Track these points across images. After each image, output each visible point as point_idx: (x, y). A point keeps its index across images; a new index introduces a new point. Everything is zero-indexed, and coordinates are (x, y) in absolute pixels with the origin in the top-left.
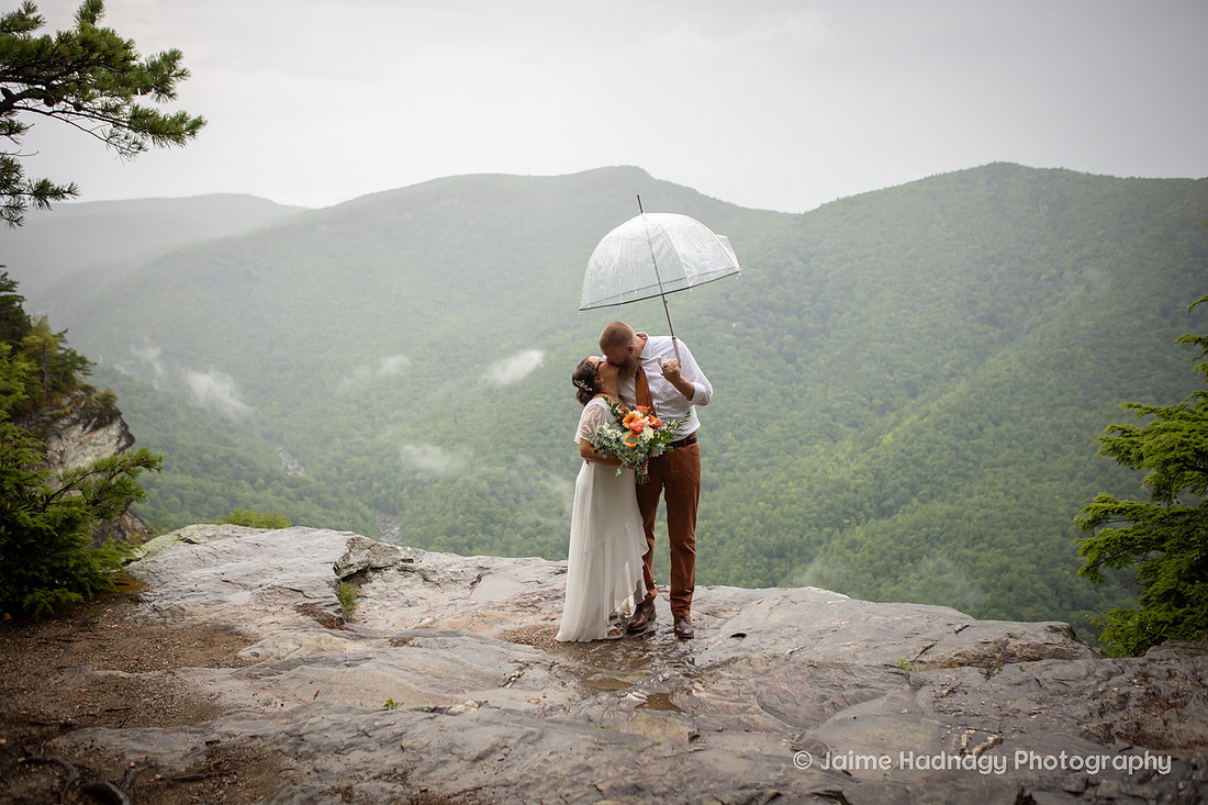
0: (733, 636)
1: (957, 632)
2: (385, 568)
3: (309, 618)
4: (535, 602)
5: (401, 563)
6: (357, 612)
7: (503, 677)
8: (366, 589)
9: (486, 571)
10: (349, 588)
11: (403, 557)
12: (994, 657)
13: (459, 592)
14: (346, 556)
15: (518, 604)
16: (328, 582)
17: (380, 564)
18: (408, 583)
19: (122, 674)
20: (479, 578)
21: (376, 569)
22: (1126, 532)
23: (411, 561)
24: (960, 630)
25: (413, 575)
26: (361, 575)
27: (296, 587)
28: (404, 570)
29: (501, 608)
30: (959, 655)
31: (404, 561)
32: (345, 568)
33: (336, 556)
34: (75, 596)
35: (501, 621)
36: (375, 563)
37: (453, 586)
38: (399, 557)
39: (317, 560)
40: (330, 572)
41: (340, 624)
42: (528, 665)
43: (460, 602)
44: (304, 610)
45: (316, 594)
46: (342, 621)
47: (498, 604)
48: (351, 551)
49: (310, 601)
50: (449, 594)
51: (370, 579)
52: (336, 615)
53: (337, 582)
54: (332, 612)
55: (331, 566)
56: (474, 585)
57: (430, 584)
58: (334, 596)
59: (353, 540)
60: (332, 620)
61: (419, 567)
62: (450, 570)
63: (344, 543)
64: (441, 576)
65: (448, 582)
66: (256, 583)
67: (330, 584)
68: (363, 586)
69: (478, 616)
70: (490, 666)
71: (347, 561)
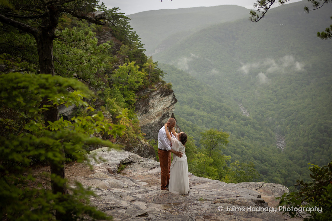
2: (136, 162)
3: (107, 171)
5: (140, 162)
6: (124, 171)
7: (123, 187)
9: (158, 166)
10: (123, 166)
13: (146, 170)
14: (127, 158)
15: (155, 174)
17: (135, 161)
18: (138, 166)
19: (69, 176)
20: (155, 168)
21: (134, 162)
23: (143, 161)
25: (141, 165)
26: (130, 163)
27: (109, 164)
28: (139, 163)
31: (141, 161)
34: (70, 160)
35: (149, 177)
36: (134, 161)
39: (119, 159)
40: (119, 162)
41: (113, 173)
42: (133, 186)
43: (145, 172)
44: (108, 169)
45: (112, 166)
46: (114, 172)
47: (150, 174)
48: (129, 158)
49: (110, 167)
50: (144, 170)
51: (131, 164)
52: (113, 171)
53: (120, 164)
54: (112, 170)
55: (121, 160)
56: (152, 169)
57: (142, 167)
58: (116, 167)
59: (131, 155)
60: (111, 172)
61: (143, 163)
62: (149, 165)
63: (128, 156)
64: (145, 166)
65: (146, 168)
66: (104, 162)
67: (117, 164)
68: (128, 166)
69: (144, 176)
70: (123, 184)
71: (126, 160)
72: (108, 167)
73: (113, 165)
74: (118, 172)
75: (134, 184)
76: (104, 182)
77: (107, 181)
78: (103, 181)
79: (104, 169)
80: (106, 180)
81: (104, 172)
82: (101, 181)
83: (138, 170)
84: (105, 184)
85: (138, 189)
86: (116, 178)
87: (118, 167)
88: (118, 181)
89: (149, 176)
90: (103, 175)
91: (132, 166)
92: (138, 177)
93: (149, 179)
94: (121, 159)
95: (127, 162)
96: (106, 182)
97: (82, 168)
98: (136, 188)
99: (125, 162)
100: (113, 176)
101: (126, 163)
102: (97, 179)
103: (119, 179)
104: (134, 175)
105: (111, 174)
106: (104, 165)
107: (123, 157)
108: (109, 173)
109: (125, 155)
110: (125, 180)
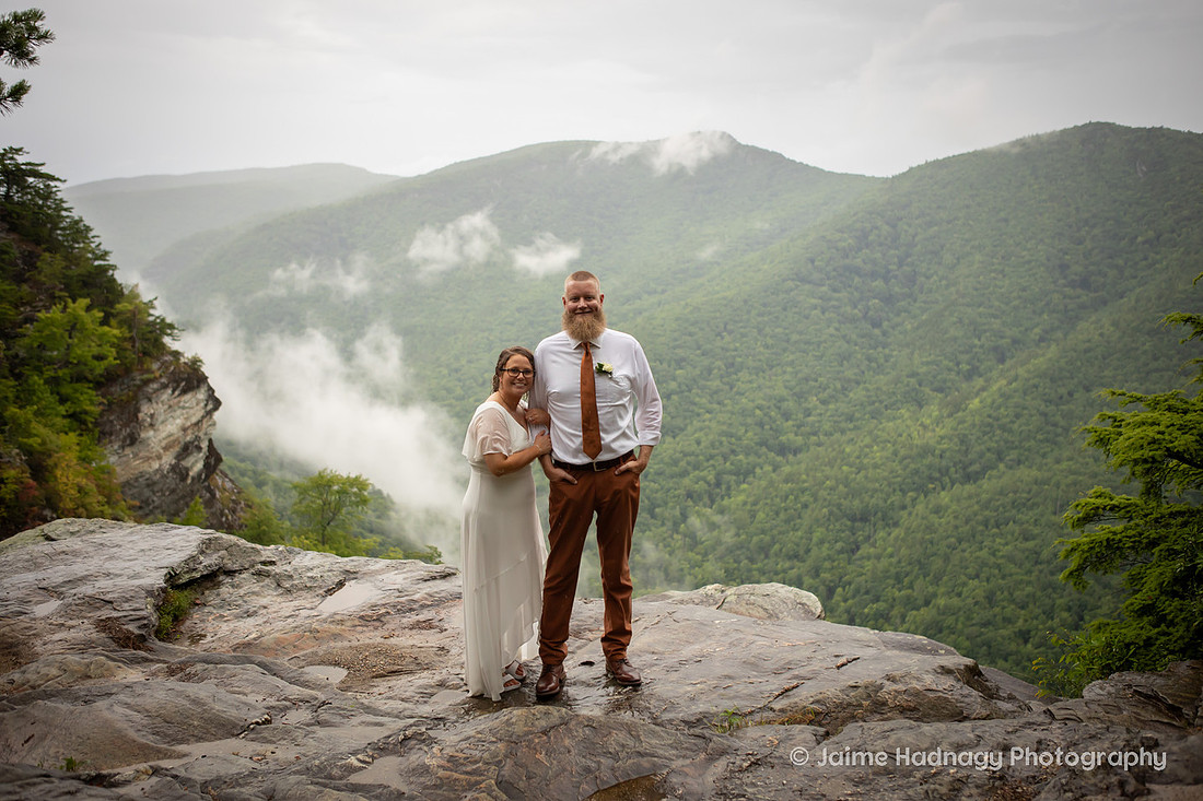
0: (583, 664)
1: (838, 667)
2: (240, 572)
3: (103, 635)
4: (382, 615)
5: (260, 566)
6: (188, 623)
7: (242, 724)
8: (211, 596)
9: (352, 576)
10: (181, 598)
11: (263, 559)
12: (860, 705)
13: (305, 601)
14: (193, 558)
15: (362, 617)
16: (148, 592)
17: (236, 567)
18: (257, 589)
20: (341, 584)
21: (230, 573)
22: (1115, 533)
23: (273, 563)
24: (843, 665)
25: (267, 581)
26: (211, 578)
27: (108, 597)
28: (259, 574)
29: (341, 622)
30: (817, 702)
31: (264, 563)
32: (187, 572)
33: (175, 558)
35: (336, 636)
36: (230, 565)
37: (304, 593)
38: (258, 559)
39: (154, 564)
40: (156, 580)
41: (139, 642)
42: (296, 704)
43: (304, 613)
44: (104, 625)
45: (126, 606)
46: (142, 638)
47: (339, 617)
48: (202, 552)
49: (115, 614)
50: (296, 603)
51: (219, 584)
52: (137, 632)
53: (164, 590)
54: (132, 628)
55: (165, 571)
56: (330, 592)
57: (280, 591)
58: (148, 609)
59: (209, 539)
60: (129, 638)
61: (277, 571)
62: (310, 574)
63: (195, 544)
64: (295, 582)
65: (301, 589)
66: (73, 591)
67: (150, 593)
68: (207, 592)
69: (311, 632)
70: (238, 708)
71: (191, 565)
72: (106, 613)
73: (127, 600)
74: (164, 635)
75: (295, 691)
76: (107, 714)
77: (128, 705)
78: (101, 704)
79: (84, 630)
80: (121, 697)
81: (85, 647)
82: (80, 708)
83: (265, 607)
84: (119, 725)
85: (337, 719)
86: (171, 672)
87: (157, 608)
88: (192, 689)
89: (334, 629)
90: (88, 665)
91: (224, 590)
93: (339, 644)
94: (166, 563)
95: (198, 575)
96: (119, 709)
98: (324, 715)
99: (185, 578)
100: (146, 660)
101: (191, 583)
102: (49, 695)
103: (189, 678)
104: (254, 636)
105: (129, 652)
106: (74, 608)
107: (170, 552)
108: (114, 646)
109: (178, 544)
110: (228, 672)
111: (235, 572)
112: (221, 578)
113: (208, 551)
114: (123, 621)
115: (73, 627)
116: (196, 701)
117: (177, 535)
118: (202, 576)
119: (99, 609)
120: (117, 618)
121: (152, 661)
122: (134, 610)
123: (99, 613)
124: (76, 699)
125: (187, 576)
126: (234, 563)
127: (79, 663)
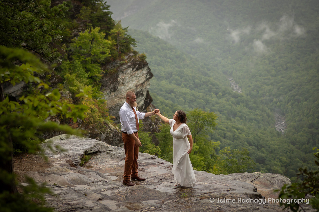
1: (227, 191)
2: (103, 152)
3: (68, 163)
6: (88, 163)
7: (87, 182)
10: (87, 157)
11: (109, 149)
13: (116, 161)
14: (92, 148)
17: (102, 151)
18: (106, 157)
19: (19, 171)
21: (101, 152)
23: (112, 151)
25: (109, 155)
26: (96, 153)
27: (70, 155)
28: (107, 153)
31: (109, 151)
32: (90, 151)
36: (101, 150)
39: (82, 148)
40: (82, 152)
41: (75, 166)
42: (100, 181)
43: (115, 164)
44: (68, 161)
45: (74, 158)
46: (76, 165)
47: (121, 166)
48: (95, 146)
49: (71, 159)
50: (114, 161)
51: (97, 155)
52: (75, 163)
53: (83, 155)
54: (74, 162)
55: (84, 150)
56: (123, 159)
57: (111, 158)
58: (78, 159)
59: (97, 143)
60: (73, 165)
61: (112, 153)
62: (119, 155)
63: (93, 144)
64: (115, 156)
65: (116, 158)
66: (63, 153)
67: (79, 155)
68: (94, 156)
69: (114, 168)
70: (88, 180)
71: (91, 149)
72: (69, 159)
73: (74, 156)
74: (81, 165)
75: (101, 178)
76: (63, 178)
77: (68, 177)
78: (63, 176)
79: (64, 162)
80: (67, 175)
81: (64, 165)
82: (59, 176)
83: (106, 161)
84: (65, 180)
85: (107, 185)
86: (79, 172)
87: (81, 159)
88: (82, 176)
89: (120, 168)
90: (63, 169)
91: (98, 157)
92: (106, 170)
93: (119, 172)
94: (85, 148)
95: (92, 152)
96: (66, 177)
97: (36, 161)
98: (104, 184)
99: (89, 152)
100: (75, 169)
101: (90, 153)
102: (54, 174)
103: (82, 174)
104: (101, 167)
105: (72, 168)
106: (63, 157)
107: (87, 145)
108: (69, 166)
109: (89, 143)
110: (90, 174)
111: (102, 152)
112: (98, 153)
113: (96, 146)
114: (72, 161)
115: (62, 161)
116: (80, 178)
117: (90, 141)
118: (93, 152)
119: (68, 157)
120: (71, 160)
121: (76, 170)
122: (75, 159)
123: (67, 158)
124: (59, 175)
125: (90, 152)
126: (102, 150)
127: (61, 168)
